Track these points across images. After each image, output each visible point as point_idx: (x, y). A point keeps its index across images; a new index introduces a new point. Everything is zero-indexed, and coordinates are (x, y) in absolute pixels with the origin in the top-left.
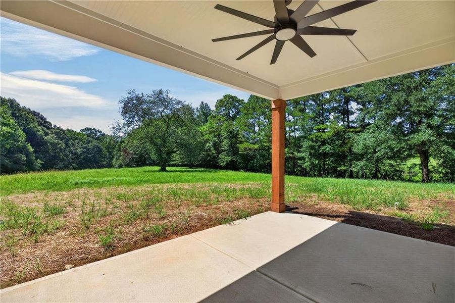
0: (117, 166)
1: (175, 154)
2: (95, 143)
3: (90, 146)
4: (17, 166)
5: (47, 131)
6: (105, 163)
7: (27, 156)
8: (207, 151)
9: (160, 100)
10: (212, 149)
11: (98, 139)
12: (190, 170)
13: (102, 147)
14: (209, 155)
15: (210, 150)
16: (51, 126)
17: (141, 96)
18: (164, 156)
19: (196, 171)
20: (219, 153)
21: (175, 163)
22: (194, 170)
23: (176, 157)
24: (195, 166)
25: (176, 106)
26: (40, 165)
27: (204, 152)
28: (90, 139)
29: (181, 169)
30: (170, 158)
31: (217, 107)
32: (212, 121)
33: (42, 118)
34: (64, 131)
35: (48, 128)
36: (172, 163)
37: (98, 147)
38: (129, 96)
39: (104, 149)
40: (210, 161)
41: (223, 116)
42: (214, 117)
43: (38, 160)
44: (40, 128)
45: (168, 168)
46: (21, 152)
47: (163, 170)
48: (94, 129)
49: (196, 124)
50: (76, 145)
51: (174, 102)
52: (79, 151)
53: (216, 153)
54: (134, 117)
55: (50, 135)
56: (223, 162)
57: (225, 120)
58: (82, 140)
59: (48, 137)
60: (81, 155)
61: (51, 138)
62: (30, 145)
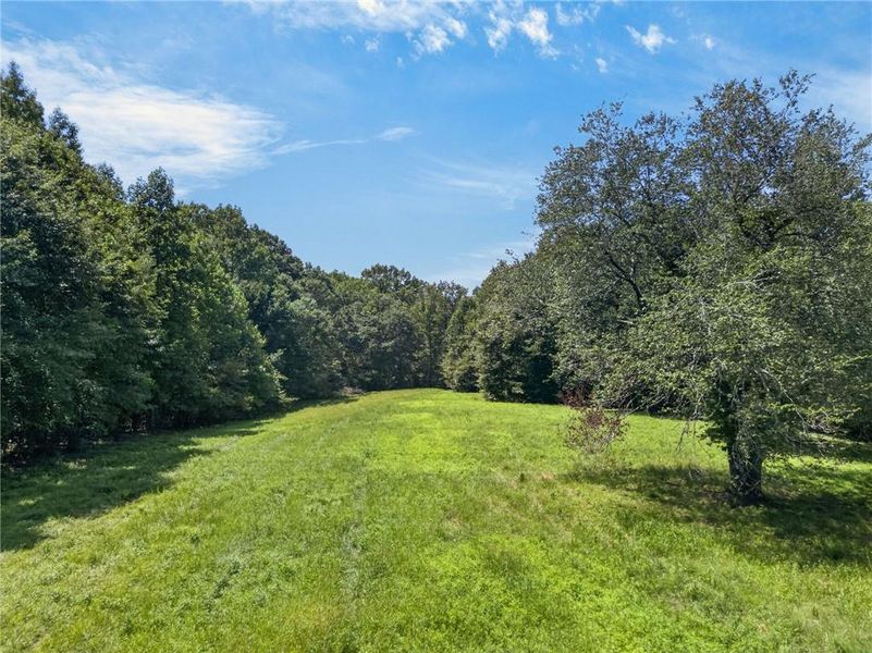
3: (386, 317)
13: (413, 321)
16: (301, 268)
28: (384, 297)
33: (285, 251)
34: (329, 281)
35: (295, 276)
44: (280, 278)
48: (393, 268)
59: (297, 302)
60: (366, 343)
61: (302, 306)
62: (258, 329)
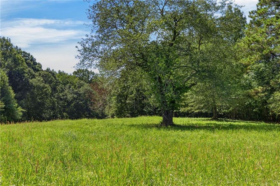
0: (110, 116)
2: (87, 87)
3: (81, 91)
5: (34, 73)
8: (244, 88)
10: (254, 83)
11: (90, 82)
14: (249, 96)
15: (250, 86)
16: (41, 68)
21: (188, 111)
24: (221, 116)
26: (21, 114)
28: (82, 82)
33: (33, 59)
37: (89, 92)
40: (250, 107)
43: (19, 108)
50: (67, 91)
52: (70, 97)
53: (263, 92)
55: (37, 78)
58: (73, 84)
59: (34, 79)
60: (72, 102)
61: (36, 81)
62: (13, 89)
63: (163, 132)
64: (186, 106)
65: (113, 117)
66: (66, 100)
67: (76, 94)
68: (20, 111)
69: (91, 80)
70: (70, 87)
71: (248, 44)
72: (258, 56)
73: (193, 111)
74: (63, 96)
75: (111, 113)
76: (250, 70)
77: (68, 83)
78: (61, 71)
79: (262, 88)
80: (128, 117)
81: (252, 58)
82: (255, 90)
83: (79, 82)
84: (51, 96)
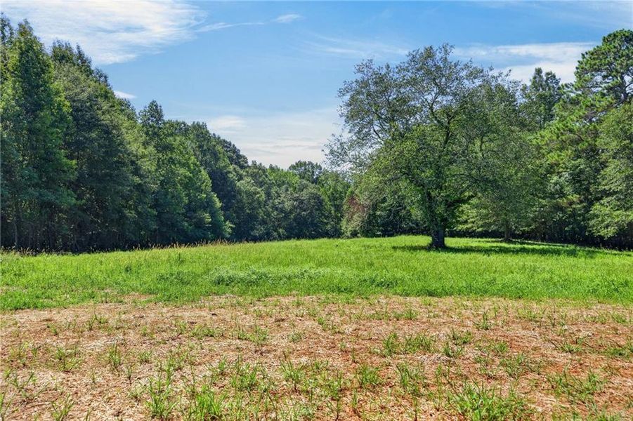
0: (349, 234)
1: (465, 207)
2: (312, 189)
3: (304, 195)
4: (199, 233)
5: (241, 172)
6: (329, 227)
7: (213, 215)
8: (552, 196)
9: (428, 72)
10: (568, 189)
11: (315, 181)
12: (504, 245)
13: (323, 197)
14: (559, 208)
15: (562, 194)
16: (246, 163)
17: (383, 72)
18: (440, 210)
19: (523, 250)
20: (590, 200)
21: (467, 229)
22: (518, 246)
23: (470, 214)
24: (515, 236)
25: (467, 84)
26: (230, 230)
27: (543, 198)
28: (304, 182)
29: (482, 245)
30: (454, 216)
31: (580, 73)
32: (565, 114)
33: (235, 151)
34: (264, 171)
35: (242, 167)
36: (460, 227)
37: (317, 197)
38: (359, 76)
39: (327, 200)
40: (562, 223)
41: (603, 95)
42: (575, 102)
43: (227, 223)
44: (231, 167)
45: (449, 242)
46: (205, 209)
47: (438, 245)
48: (310, 163)
49: (523, 125)
50: (283, 195)
51: (463, 73)
52: (287, 205)
54: (371, 123)
55: (245, 179)
56: (607, 226)
57: (610, 106)
58: (291, 185)
59: (242, 182)
60: (291, 212)
61: (245, 184)
62: (217, 197)
63: (433, 254)
64: (466, 222)
65: (354, 234)
66: (282, 210)
67: (296, 200)
68: (228, 226)
69: (317, 178)
70: (287, 190)
71: (558, 134)
72: (570, 151)
73: (474, 228)
74: (279, 203)
75: (350, 229)
76: (564, 168)
77: (284, 183)
78: (274, 165)
79: (578, 196)
80: (378, 236)
81: (561, 155)
82: (567, 199)
83: (300, 183)
84: (265, 205)
